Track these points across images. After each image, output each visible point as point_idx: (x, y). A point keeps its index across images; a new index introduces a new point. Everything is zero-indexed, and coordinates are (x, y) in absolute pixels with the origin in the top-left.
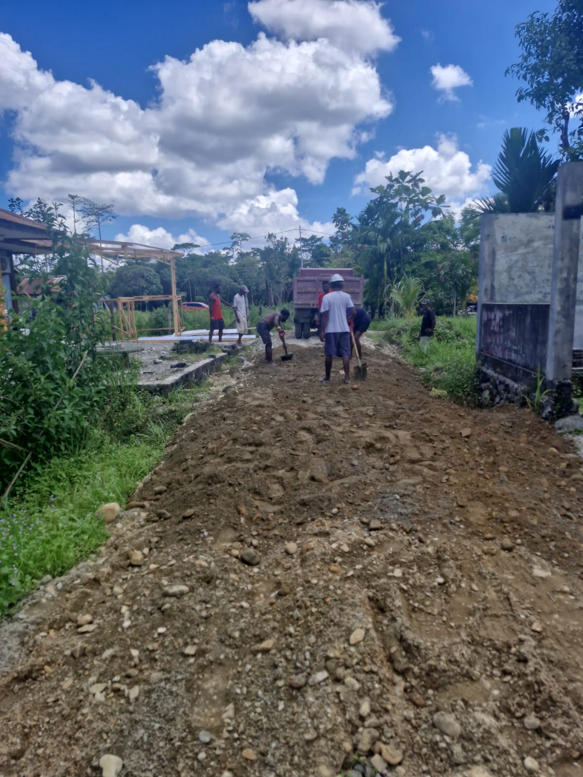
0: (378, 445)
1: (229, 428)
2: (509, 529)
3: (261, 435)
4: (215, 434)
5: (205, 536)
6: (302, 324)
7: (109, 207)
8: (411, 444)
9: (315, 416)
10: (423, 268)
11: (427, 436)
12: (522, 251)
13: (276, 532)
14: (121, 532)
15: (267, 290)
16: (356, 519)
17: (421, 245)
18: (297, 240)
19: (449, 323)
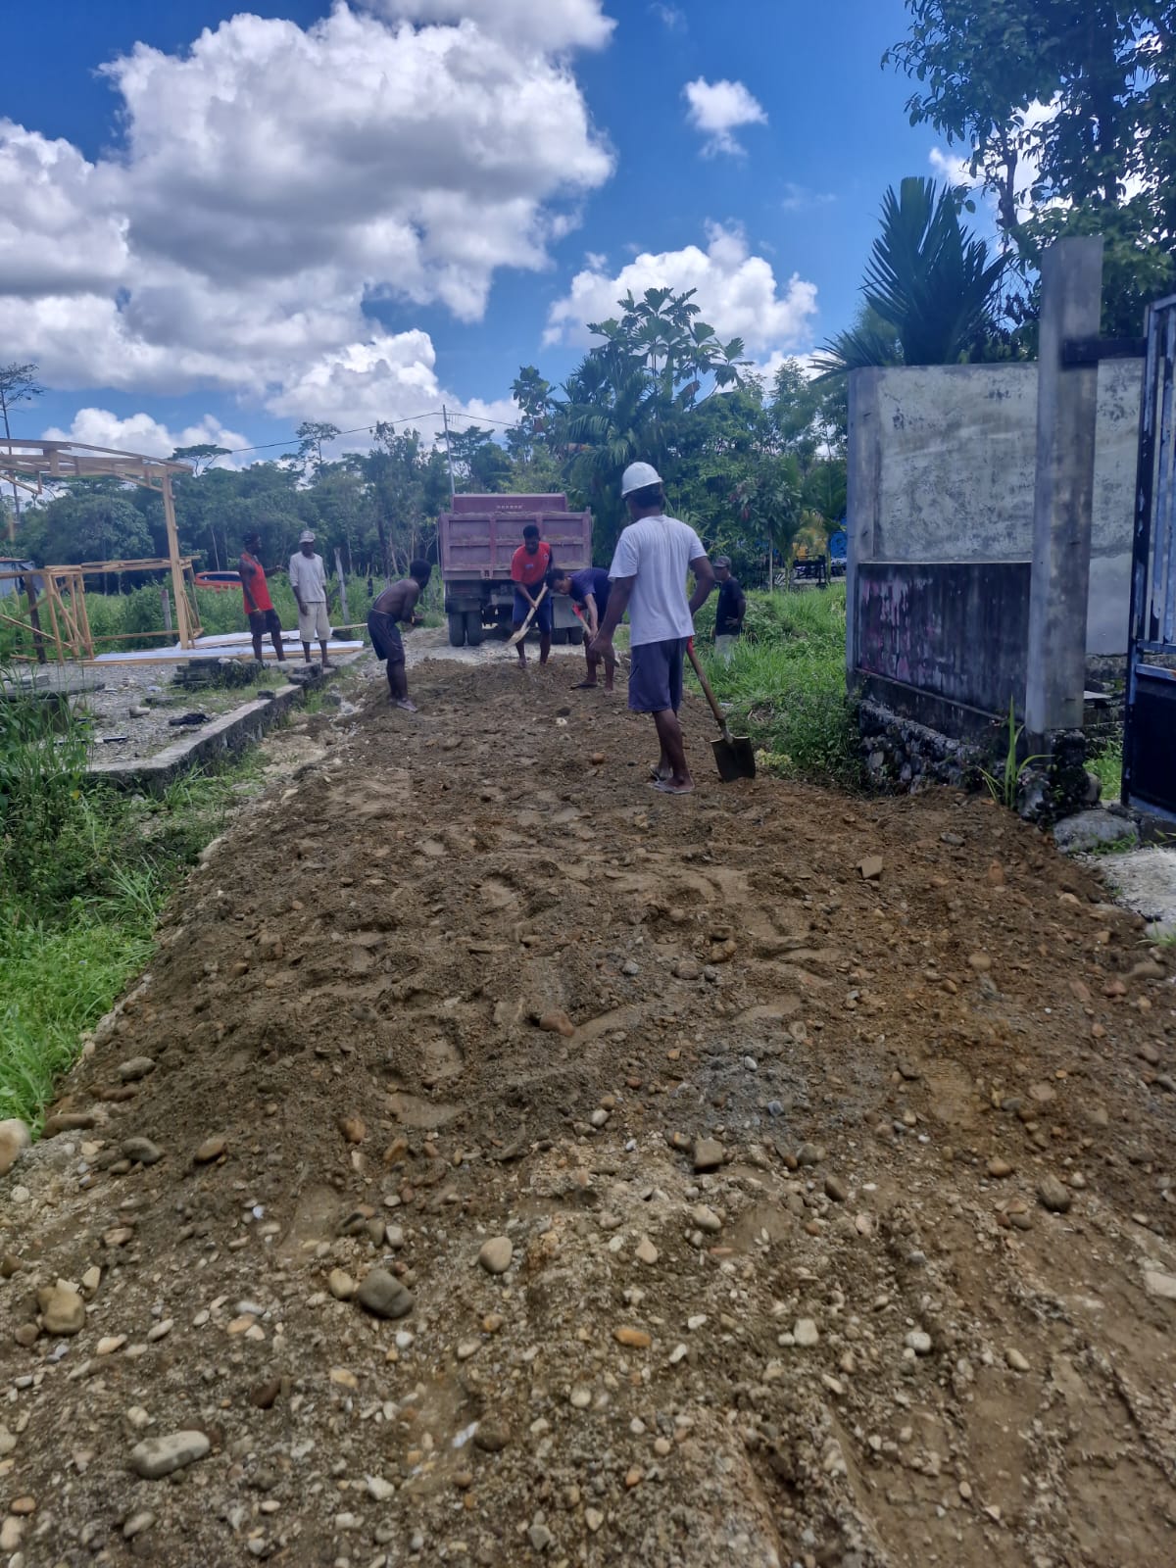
0: (678, 913)
1: (311, 882)
2: (1040, 1137)
3: (393, 898)
4: (278, 900)
5: (255, 1220)
6: (465, 616)
7: (24, 369)
8: (753, 904)
9: (517, 838)
10: (704, 491)
11: (787, 880)
12: (936, 447)
13: (450, 1192)
14: (24, 1214)
15: (383, 542)
16: (656, 1138)
17: (697, 444)
18: (440, 436)
19: (768, 604)
